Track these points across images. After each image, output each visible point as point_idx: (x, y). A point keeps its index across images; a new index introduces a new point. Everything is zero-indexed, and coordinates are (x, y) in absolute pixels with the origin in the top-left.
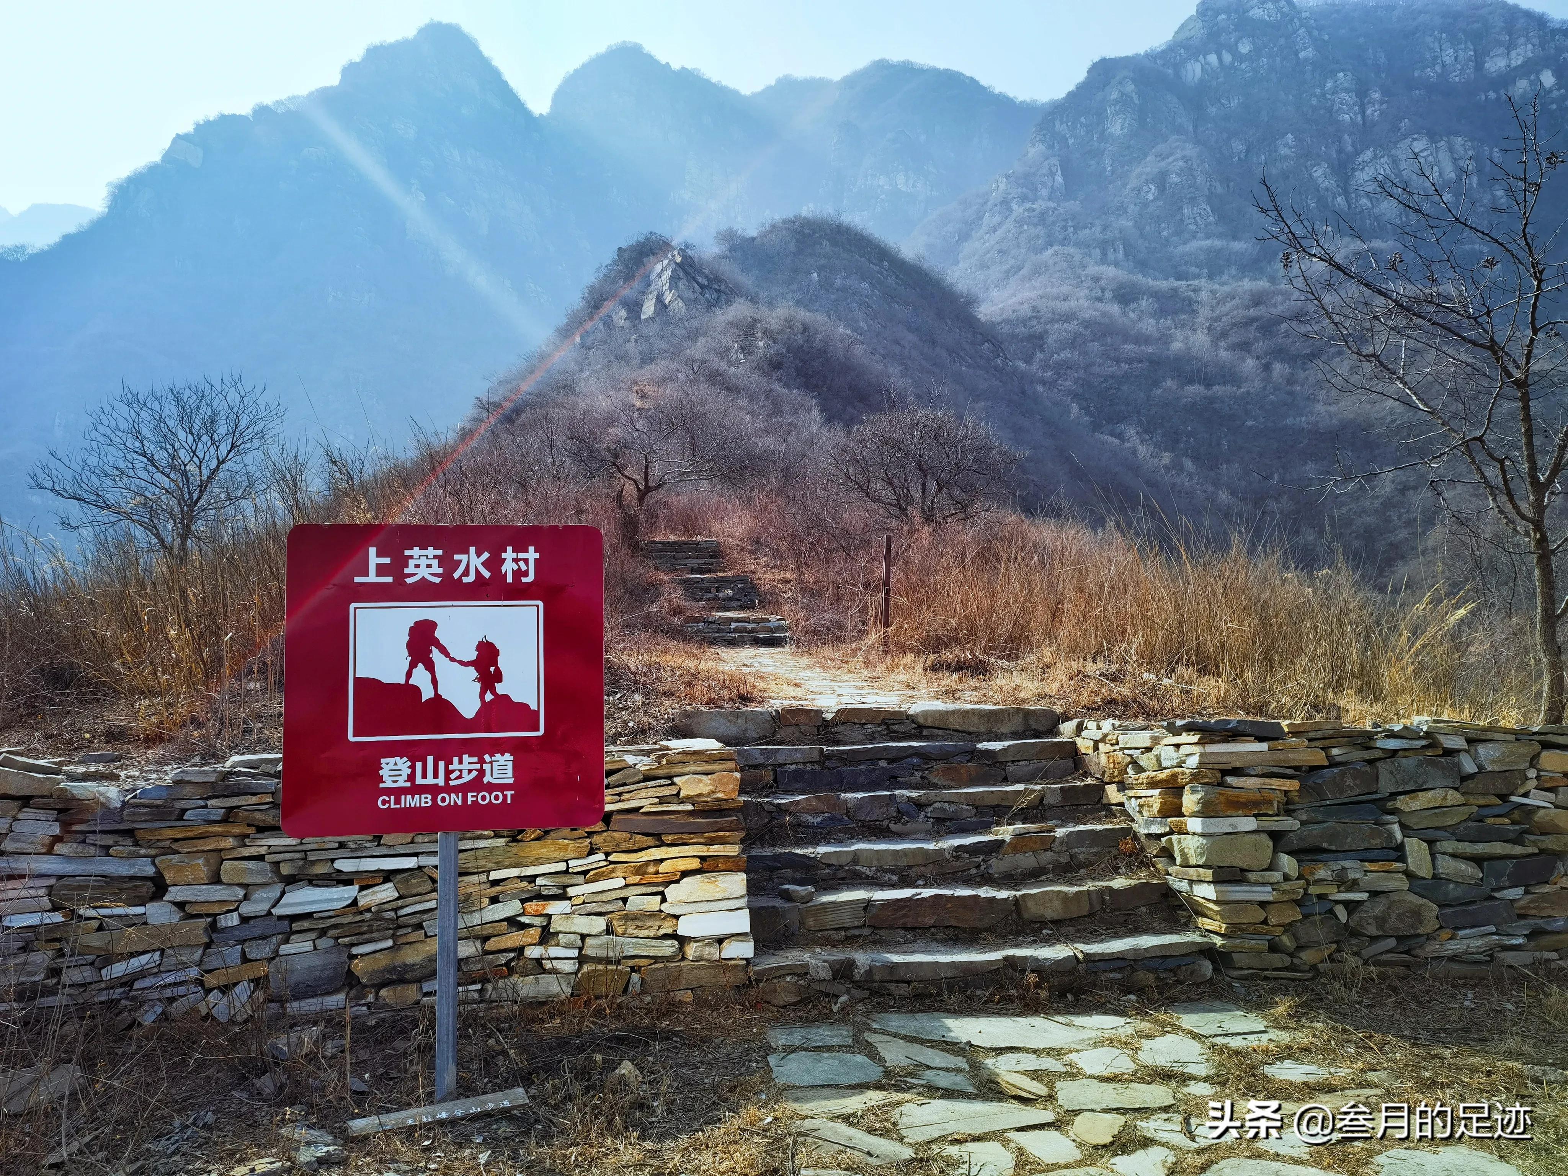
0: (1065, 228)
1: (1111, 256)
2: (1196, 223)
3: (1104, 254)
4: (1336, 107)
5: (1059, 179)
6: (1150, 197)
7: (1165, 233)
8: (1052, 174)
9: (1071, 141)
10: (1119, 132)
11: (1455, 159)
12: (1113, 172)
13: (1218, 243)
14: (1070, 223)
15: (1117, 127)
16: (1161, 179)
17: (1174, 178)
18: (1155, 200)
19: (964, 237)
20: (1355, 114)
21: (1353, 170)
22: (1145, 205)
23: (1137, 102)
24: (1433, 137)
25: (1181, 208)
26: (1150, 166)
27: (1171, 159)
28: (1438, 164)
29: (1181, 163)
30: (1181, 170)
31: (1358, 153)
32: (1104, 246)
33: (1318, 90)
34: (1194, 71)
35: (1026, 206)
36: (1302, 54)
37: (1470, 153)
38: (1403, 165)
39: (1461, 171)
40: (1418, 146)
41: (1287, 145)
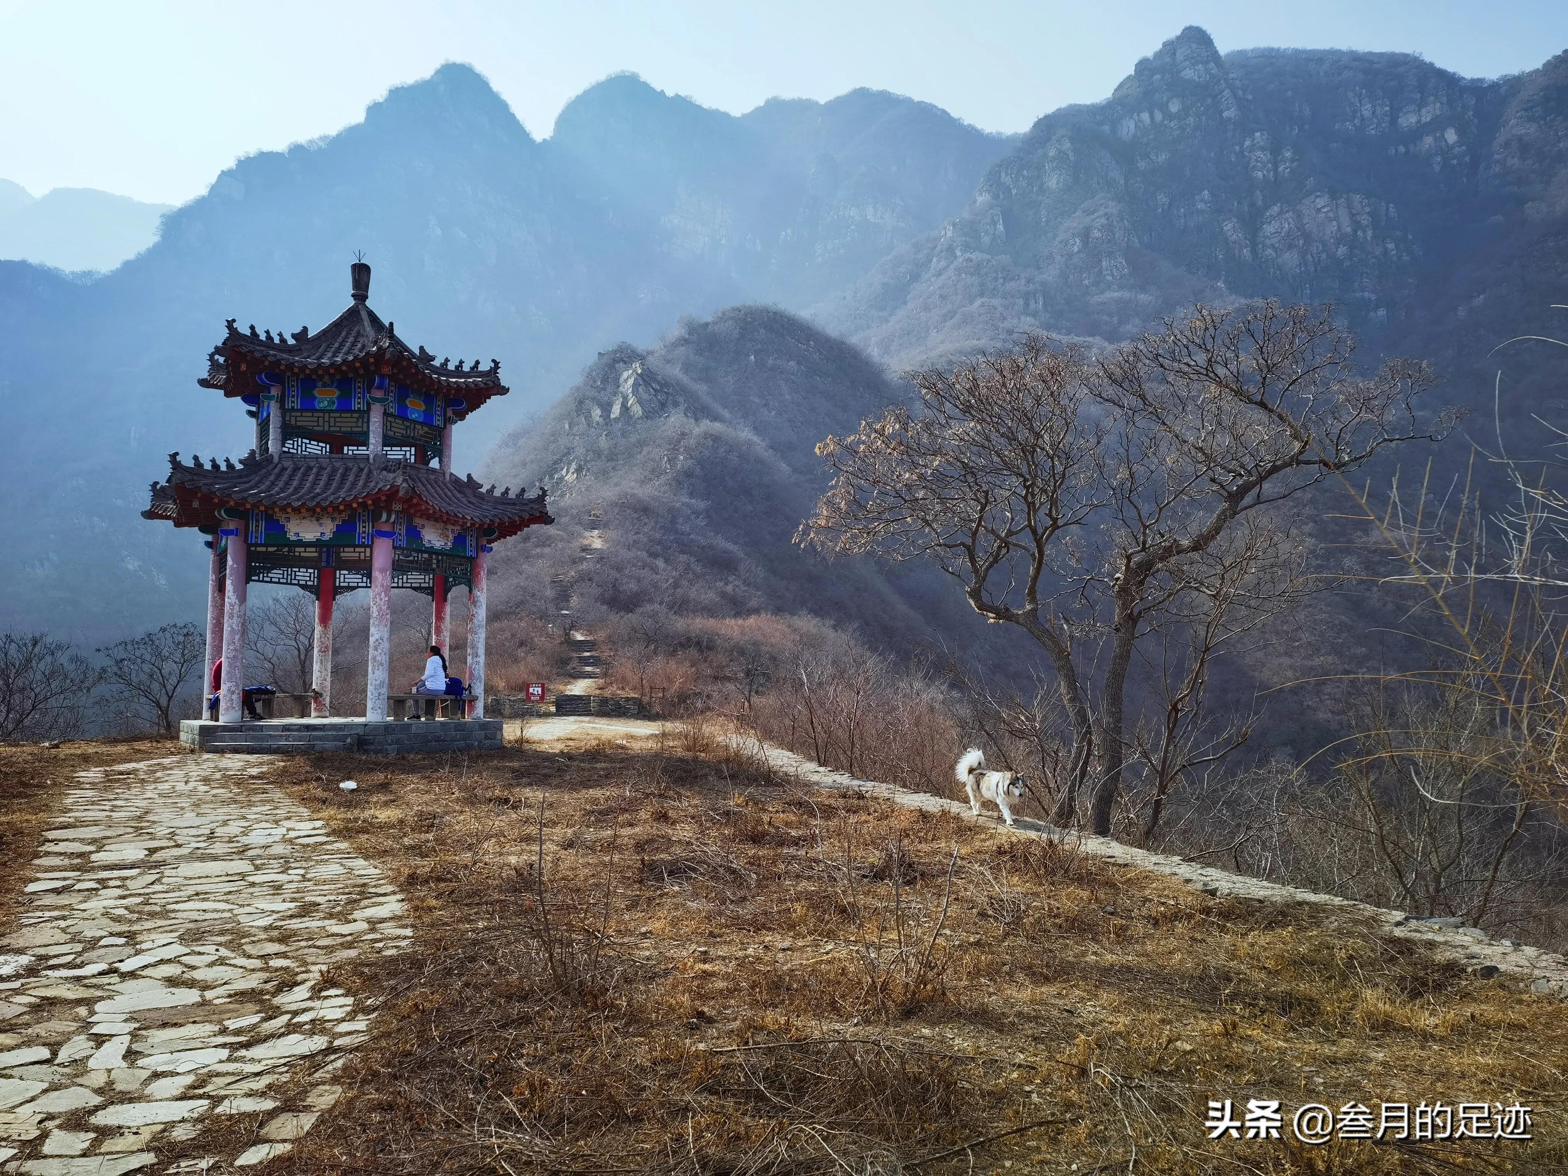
0: (996, 279)
1: (1032, 305)
2: (1113, 275)
3: (1027, 304)
4: (1252, 163)
5: (1001, 227)
6: (1076, 249)
7: (1086, 282)
8: (994, 223)
9: (1014, 192)
10: (1054, 186)
11: (1354, 215)
12: (1047, 222)
13: (1126, 294)
14: (1000, 275)
15: (1053, 182)
17: (1096, 234)
18: (1078, 252)
19: (915, 277)
20: (1269, 171)
21: (1262, 223)
22: (1070, 256)
23: (1072, 158)
24: (1334, 195)
25: (1100, 261)
26: (1077, 220)
27: (1096, 215)
28: (1336, 218)
29: (1103, 221)
30: (1102, 226)
31: (1267, 208)
32: (1027, 296)
33: (1237, 148)
34: (1128, 128)
35: (968, 255)
36: (1226, 114)
37: (1367, 209)
38: (1306, 221)
39: (1357, 225)
40: (1320, 202)
41: (1203, 200)
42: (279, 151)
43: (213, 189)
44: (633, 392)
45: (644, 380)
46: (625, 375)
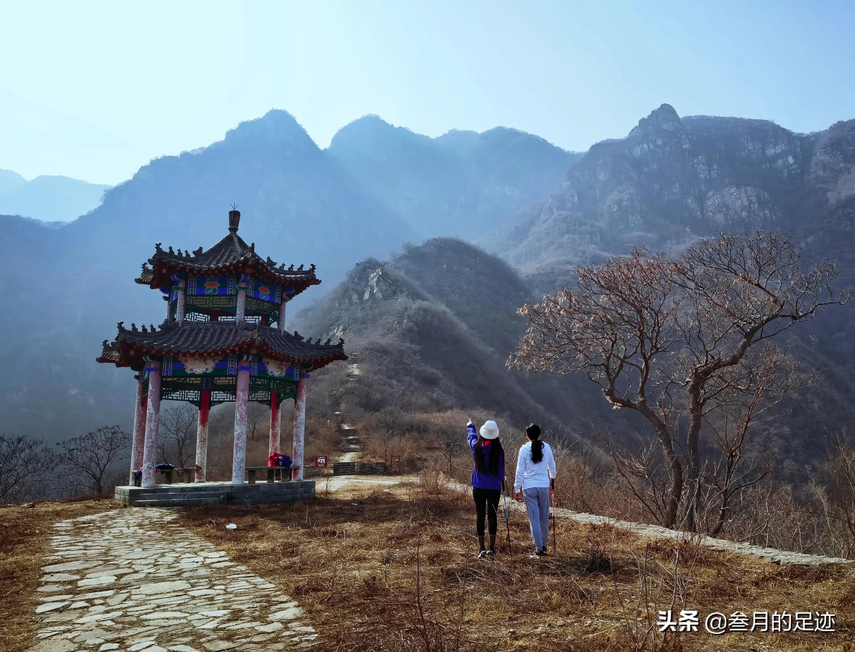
0: (575, 225)
1: (594, 239)
2: (634, 224)
3: (591, 238)
4: (699, 170)
5: (576, 198)
6: (615, 210)
7: (621, 227)
8: (573, 196)
9: (582, 181)
10: (602, 179)
11: (748, 197)
12: (600, 197)
13: (642, 234)
14: (577, 223)
15: (602, 176)
16: (619, 203)
17: (625, 203)
18: (616, 212)
19: (532, 223)
20: (706, 174)
21: (706, 200)
22: (612, 214)
23: (611, 165)
24: (738, 187)
25: (628, 216)
26: (615, 196)
27: (624, 194)
28: (740, 198)
30: (628, 199)
31: (707, 192)
32: (591, 234)
33: (691, 163)
34: (637, 152)
35: (559, 212)
36: (684, 146)
37: (755, 194)
38: (726, 199)
39: (750, 202)
40: (733, 190)
41: (676, 188)
42: (175, 155)
43: (136, 176)
44: (376, 285)
45: (383, 278)
46: (372, 275)
